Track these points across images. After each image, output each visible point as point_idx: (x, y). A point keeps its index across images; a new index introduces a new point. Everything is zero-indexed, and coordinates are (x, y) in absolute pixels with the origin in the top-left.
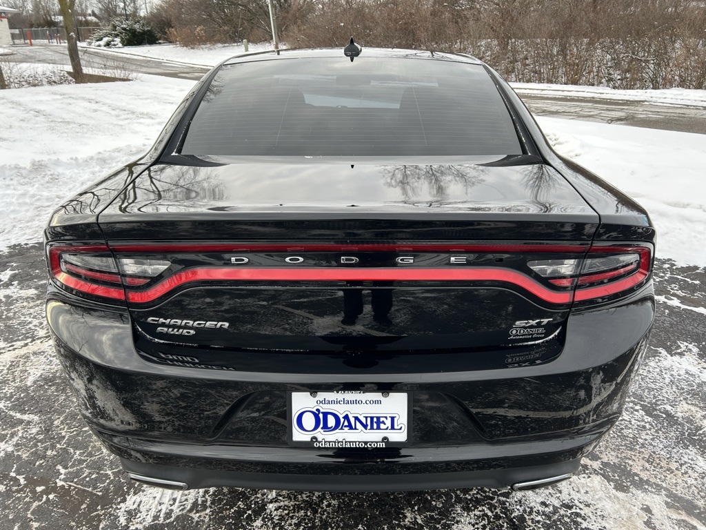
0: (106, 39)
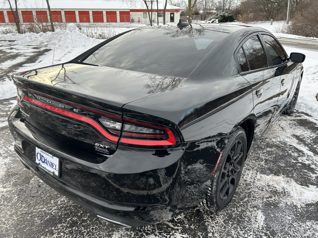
0: (212, 20)
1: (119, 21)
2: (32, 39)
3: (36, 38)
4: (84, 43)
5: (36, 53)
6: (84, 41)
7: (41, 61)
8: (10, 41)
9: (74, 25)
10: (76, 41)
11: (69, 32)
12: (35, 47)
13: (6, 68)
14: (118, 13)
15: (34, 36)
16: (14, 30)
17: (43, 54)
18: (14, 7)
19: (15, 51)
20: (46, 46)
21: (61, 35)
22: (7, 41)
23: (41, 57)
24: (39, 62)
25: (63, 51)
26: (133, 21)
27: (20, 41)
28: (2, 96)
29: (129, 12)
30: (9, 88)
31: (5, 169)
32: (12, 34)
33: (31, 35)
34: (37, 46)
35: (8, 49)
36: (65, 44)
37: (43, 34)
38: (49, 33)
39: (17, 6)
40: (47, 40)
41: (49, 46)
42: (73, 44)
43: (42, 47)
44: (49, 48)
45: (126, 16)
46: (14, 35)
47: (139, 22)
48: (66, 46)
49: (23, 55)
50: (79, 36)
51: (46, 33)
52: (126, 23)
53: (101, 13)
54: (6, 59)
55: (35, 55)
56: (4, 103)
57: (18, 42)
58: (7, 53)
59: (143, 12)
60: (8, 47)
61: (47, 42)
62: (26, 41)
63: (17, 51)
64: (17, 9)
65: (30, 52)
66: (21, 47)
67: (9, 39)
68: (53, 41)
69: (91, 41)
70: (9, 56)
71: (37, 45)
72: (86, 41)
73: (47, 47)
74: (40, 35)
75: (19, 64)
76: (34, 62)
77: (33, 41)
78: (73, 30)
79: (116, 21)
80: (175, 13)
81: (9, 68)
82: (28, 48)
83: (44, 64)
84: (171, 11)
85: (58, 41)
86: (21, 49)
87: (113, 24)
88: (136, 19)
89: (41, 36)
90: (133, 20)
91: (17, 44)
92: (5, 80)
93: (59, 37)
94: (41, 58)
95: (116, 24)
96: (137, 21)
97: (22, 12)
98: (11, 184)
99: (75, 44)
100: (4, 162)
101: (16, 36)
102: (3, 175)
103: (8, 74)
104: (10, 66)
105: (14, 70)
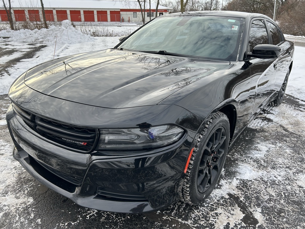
1: (110, 21)
2: (27, 36)
3: (31, 34)
4: (79, 40)
5: (32, 49)
6: (79, 37)
7: (38, 57)
8: (4, 38)
9: (69, 22)
10: (72, 37)
11: (64, 28)
12: (30, 43)
13: (3, 63)
14: (109, 13)
15: (29, 33)
16: (8, 28)
17: (39, 50)
18: (7, 6)
19: (10, 47)
20: (41, 42)
21: (56, 31)
22: (1, 38)
23: (38, 52)
24: (37, 58)
25: (60, 47)
26: (123, 21)
27: (15, 38)
28: (2, 91)
29: (120, 12)
30: (9, 83)
31: (16, 175)
32: (7, 31)
33: (26, 32)
34: (33, 43)
35: (3, 45)
36: (61, 40)
37: (38, 31)
38: (44, 30)
39: (11, 3)
40: (42, 36)
41: (45, 43)
42: (69, 41)
43: (38, 43)
44: (45, 44)
45: (117, 16)
46: (9, 32)
47: (129, 21)
48: (62, 42)
49: (19, 51)
50: (75, 32)
51: (41, 30)
52: (117, 22)
53: (92, 12)
54: (2, 54)
55: (32, 50)
56: (5, 99)
57: (12, 38)
58: (2, 48)
59: (133, 12)
60: (3, 44)
61: (42, 38)
62: (21, 38)
63: (13, 47)
64: (10, 8)
65: (26, 48)
66: (16, 44)
67: (3, 36)
68: (48, 38)
69: (87, 38)
70: (5, 51)
71: (32, 41)
72: (82, 38)
73: (43, 43)
74: (35, 31)
75: (17, 60)
76: (31, 57)
77: (28, 38)
78: (69, 27)
79: (106, 21)
80: (164, 13)
81: (7, 63)
82: (23, 44)
83: (43, 59)
84: (160, 11)
85: (53, 38)
86: (16, 45)
87: (105, 23)
88: (126, 18)
89: (35, 33)
90: (124, 19)
91: (12, 41)
92: (3, 74)
93: (54, 34)
94: (38, 54)
95: (107, 23)
96: (127, 20)
97: (14, 11)
98: (25, 193)
99: (70, 40)
100: (14, 165)
101: (10, 33)
102: (14, 181)
103: (6, 69)
104: (7, 61)
105: (12, 65)
